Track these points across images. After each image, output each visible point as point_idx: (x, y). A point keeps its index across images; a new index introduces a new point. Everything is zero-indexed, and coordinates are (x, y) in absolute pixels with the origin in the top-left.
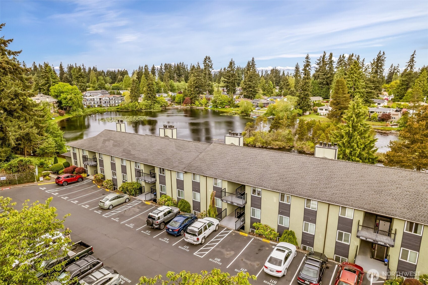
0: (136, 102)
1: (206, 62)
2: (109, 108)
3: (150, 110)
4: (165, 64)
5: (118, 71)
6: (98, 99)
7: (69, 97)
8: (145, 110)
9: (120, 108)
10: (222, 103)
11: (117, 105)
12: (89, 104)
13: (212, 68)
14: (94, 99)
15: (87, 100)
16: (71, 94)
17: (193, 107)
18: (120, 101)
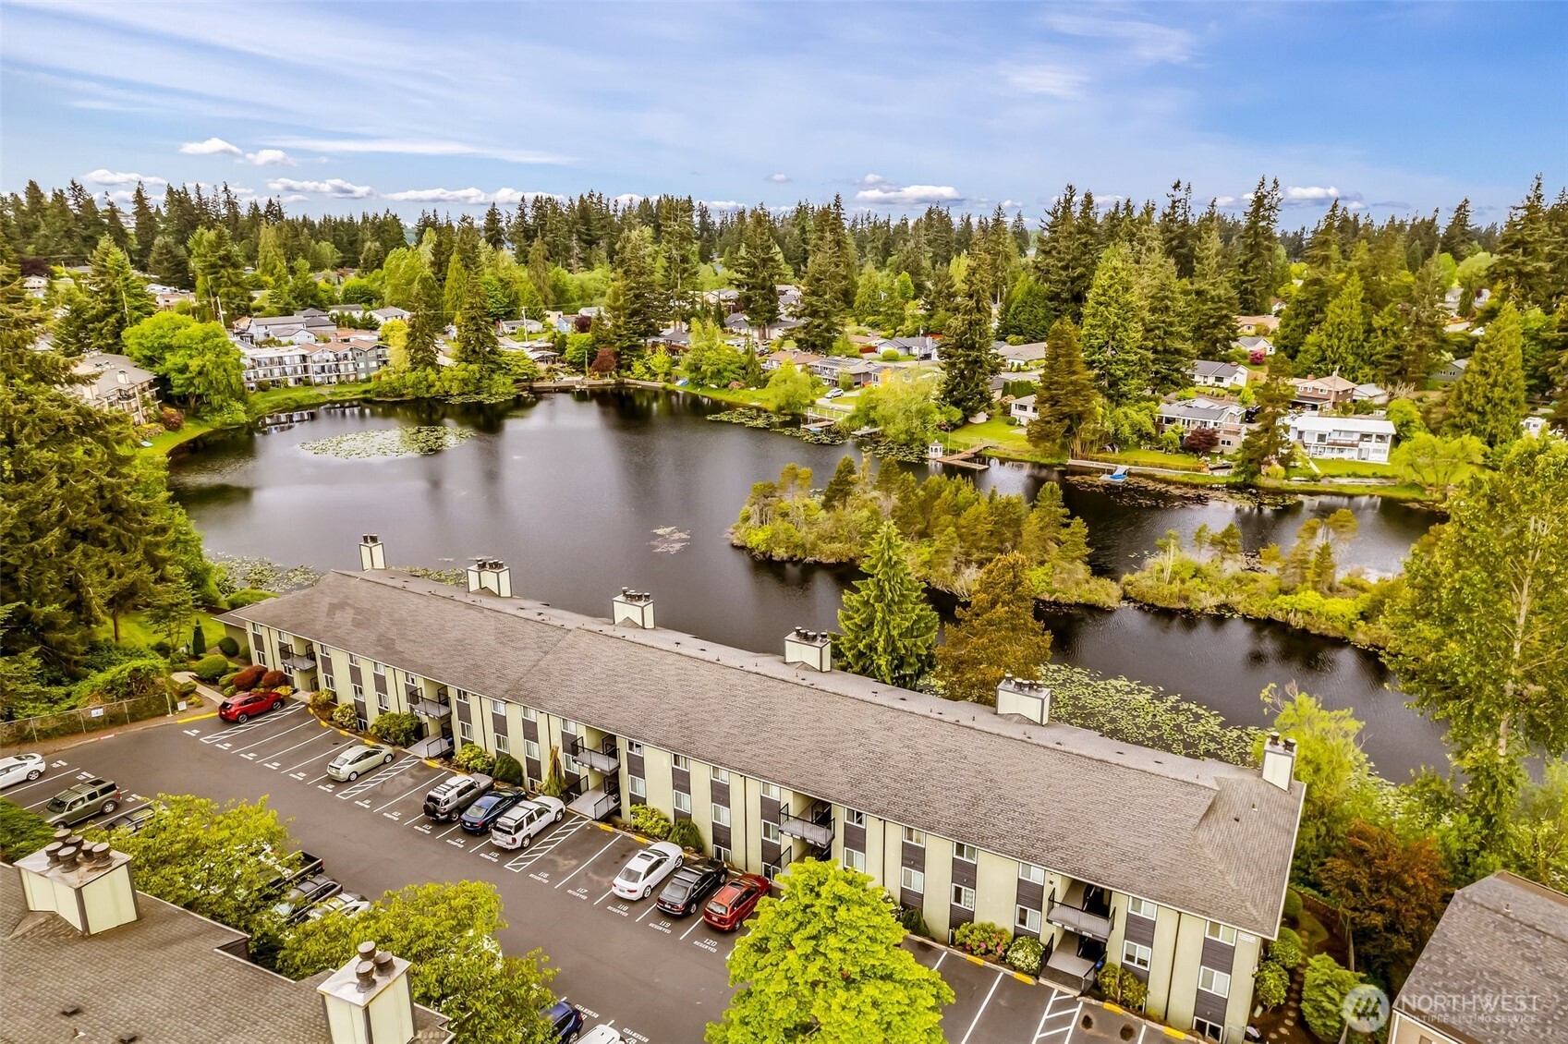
0: (429, 369)
2: (338, 389)
3: (478, 398)
6: (297, 359)
7: (195, 364)
8: (460, 399)
9: (374, 389)
10: (718, 374)
11: (363, 376)
12: (265, 376)
14: (281, 361)
16: (202, 353)
17: (626, 380)
18: (374, 364)
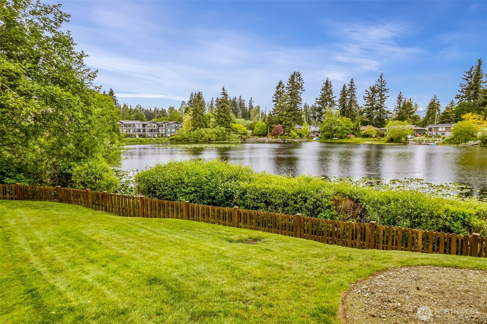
0: (202, 129)
1: (293, 80)
2: (158, 138)
4: (218, 99)
9: (175, 138)
11: (169, 135)
13: (303, 89)
14: (134, 125)
15: (123, 125)
18: (174, 130)
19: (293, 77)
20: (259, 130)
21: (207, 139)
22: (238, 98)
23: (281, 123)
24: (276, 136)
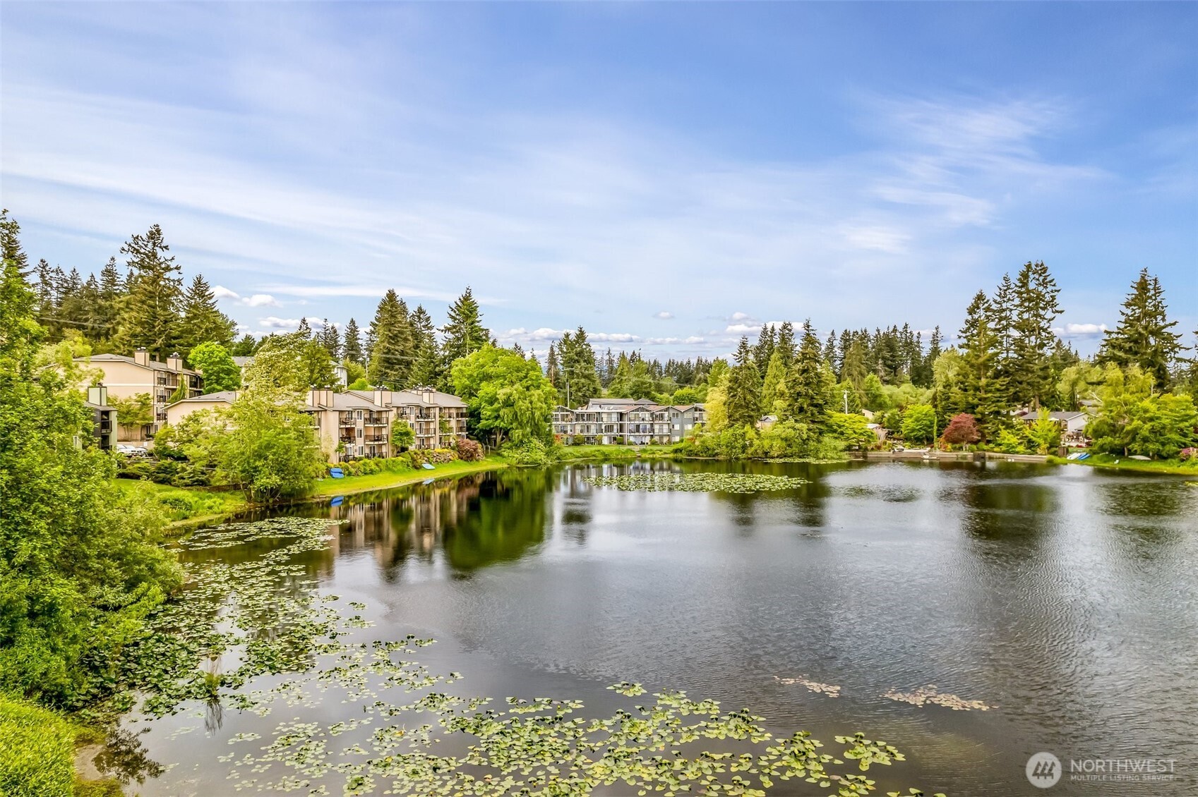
0: (748, 427)
1: (1024, 285)
2: (649, 448)
3: (802, 460)
4: (846, 333)
5: (699, 361)
6: (615, 418)
7: (502, 394)
8: (782, 460)
11: (677, 438)
12: (582, 431)
13: (1057, 308)
15: (574, 417)
17: (989, 454)
19: (1025, 276)
20: (912, 425)
21: (760, 452)
22: (900, 329)
23: (971, 408)
24: (958, 446)
